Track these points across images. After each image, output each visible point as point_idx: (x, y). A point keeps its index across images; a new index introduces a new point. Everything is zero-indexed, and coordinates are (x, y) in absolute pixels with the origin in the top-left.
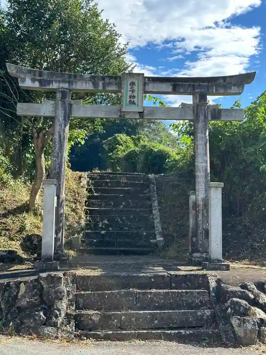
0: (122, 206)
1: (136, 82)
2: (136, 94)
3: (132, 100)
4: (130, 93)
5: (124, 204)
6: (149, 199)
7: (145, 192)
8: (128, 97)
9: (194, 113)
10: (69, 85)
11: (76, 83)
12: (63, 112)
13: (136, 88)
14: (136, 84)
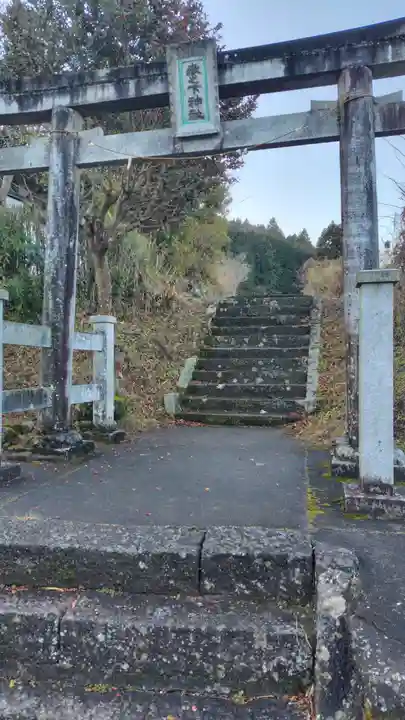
0: (261, 344)
1: (201, 64)
2: (201, 94)
3: (195, 108)
4: (190, 94)
5: (264, 340)
6: (308, 331)
7: (303, 321)
8: (187, 103)
9: (339, 120)
10: (72, 98)
11: (85, 91)
12: (61, 154)
13: (200, 78)
14: (201, 70)
